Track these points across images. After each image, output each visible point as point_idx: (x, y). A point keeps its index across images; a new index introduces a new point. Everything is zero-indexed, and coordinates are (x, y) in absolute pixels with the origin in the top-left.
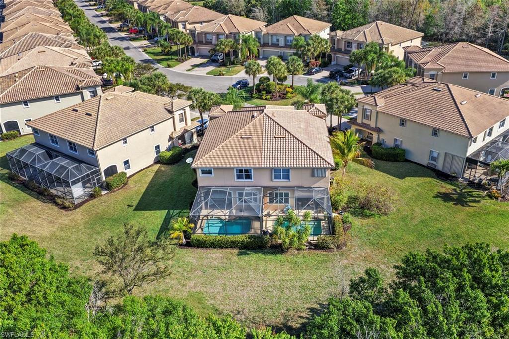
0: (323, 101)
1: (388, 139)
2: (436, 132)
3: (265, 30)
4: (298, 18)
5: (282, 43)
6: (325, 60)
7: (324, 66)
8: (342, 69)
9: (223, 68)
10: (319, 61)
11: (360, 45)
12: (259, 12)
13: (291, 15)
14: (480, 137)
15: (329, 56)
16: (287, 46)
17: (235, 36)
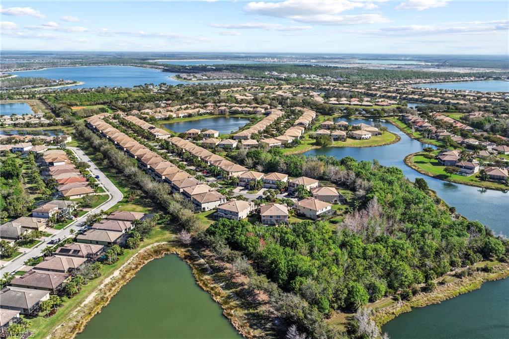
0: (286, 203)
1: (301, 212)
2: (311, 210)
3: (265, 178)
4: (276, 173)
5: (271, 183)
6: (286, 190)
7: (286, 191)
8: (291, 192)
9: (251, 191)
10: (284, 190)
11: (297, 185)
12: (260, 168)
13: (274, 172)
14: (320, 211)
15: (287, 188)
16: (273, 184)
17: (254, 180)
